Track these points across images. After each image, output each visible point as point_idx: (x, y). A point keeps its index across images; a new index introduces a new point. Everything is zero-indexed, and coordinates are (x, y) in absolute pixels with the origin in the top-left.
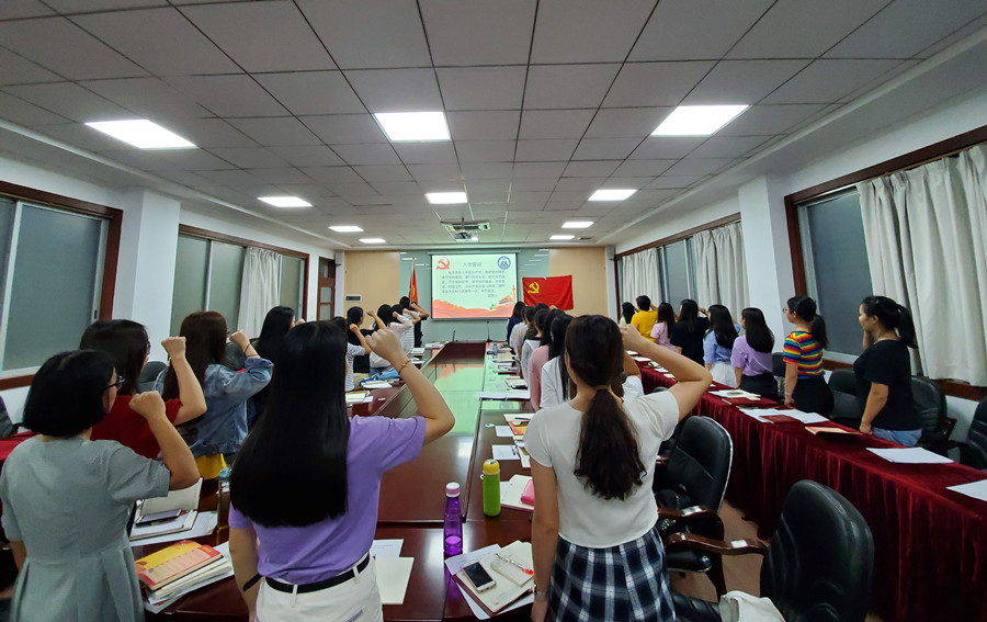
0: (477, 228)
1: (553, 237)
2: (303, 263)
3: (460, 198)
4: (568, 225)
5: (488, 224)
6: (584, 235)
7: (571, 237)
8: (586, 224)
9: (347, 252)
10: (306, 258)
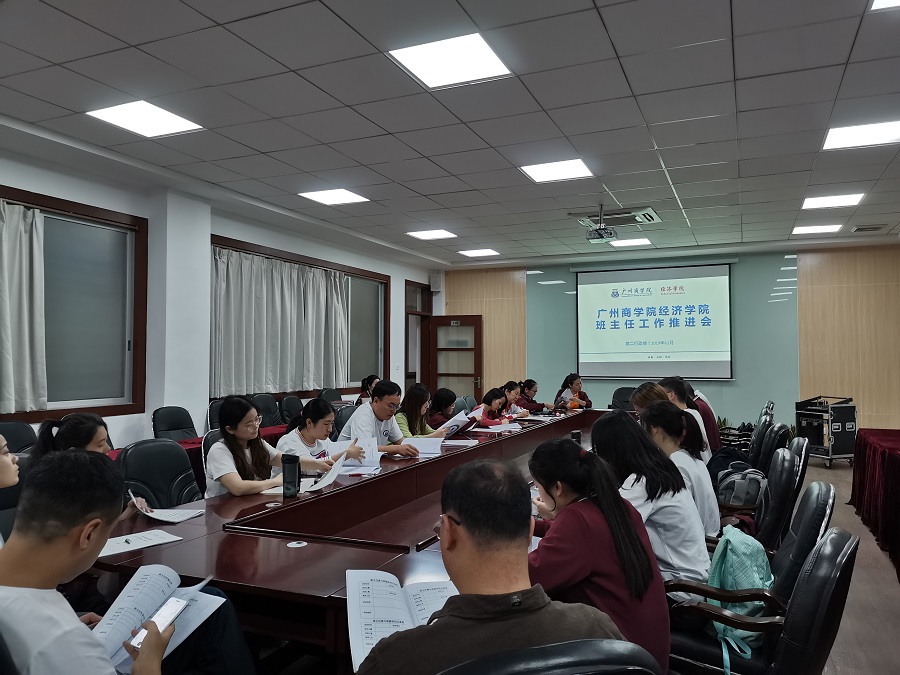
0: (633, 220)
1: (798, 231)
2: (381, 289)
3: (575, 169)
4: (811, 203)
5: (650, 211)
7: (835, 228)
9: (447, 273)
10: (385, 282)
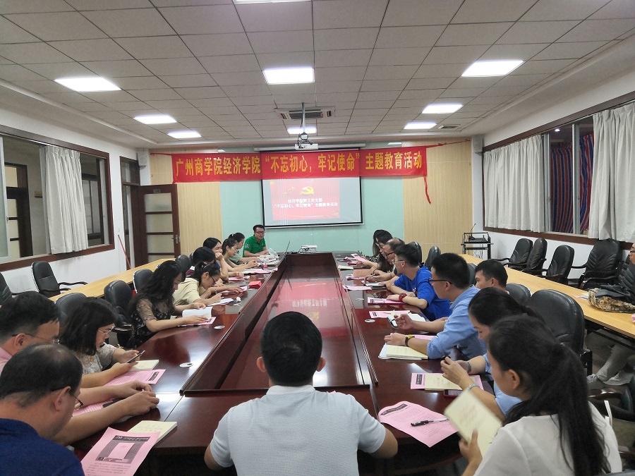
0: (319, 115)
1: (409, 126)
3: (303, 75)
4: (431, 109)
6: (447, 123)
7: (430, 125)
8: (451, 108)
9: (152, 150)
10: (106, 157)
